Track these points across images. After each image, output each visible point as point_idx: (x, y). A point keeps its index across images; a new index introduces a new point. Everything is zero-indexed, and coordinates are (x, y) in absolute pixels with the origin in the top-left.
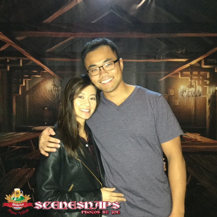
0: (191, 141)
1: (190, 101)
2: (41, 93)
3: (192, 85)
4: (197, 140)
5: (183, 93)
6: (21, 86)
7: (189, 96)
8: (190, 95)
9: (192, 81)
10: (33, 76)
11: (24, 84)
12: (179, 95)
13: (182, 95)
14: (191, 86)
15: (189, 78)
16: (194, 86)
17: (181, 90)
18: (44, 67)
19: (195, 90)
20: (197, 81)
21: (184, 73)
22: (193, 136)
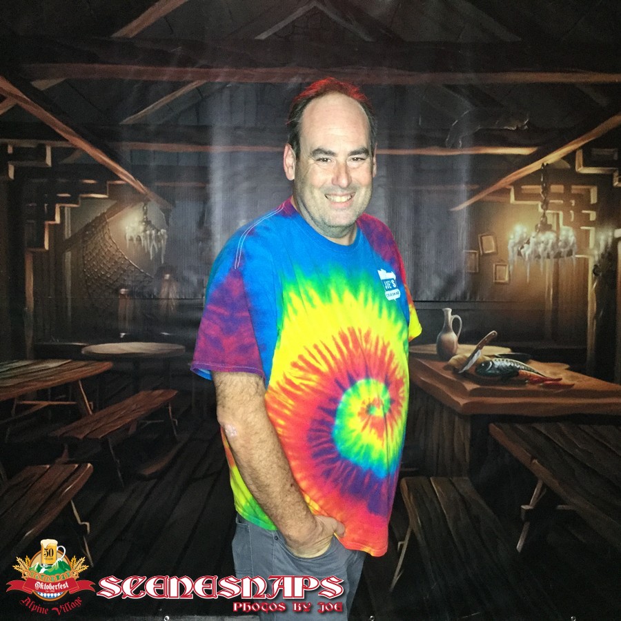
0: (541, 384)
1: (542, 269)
2: (106, 247)
3: (549, 222)
4: (561, 382)
5: (522, 247)
6: (49, 225)
7: (539, 257)
8: (540, 254)
9: (548, 211)
10: (85, 196)
11: (58, 220)
12: (511, 253)
13: (519, 254)
14: (545, 227)
15: (540, 204)
16: (554, 228)
17: (514, 238)
18: (117, 170)
19: (555, 239)
20: (561, 214)
21: (526, 189)
22: (548, 372)
